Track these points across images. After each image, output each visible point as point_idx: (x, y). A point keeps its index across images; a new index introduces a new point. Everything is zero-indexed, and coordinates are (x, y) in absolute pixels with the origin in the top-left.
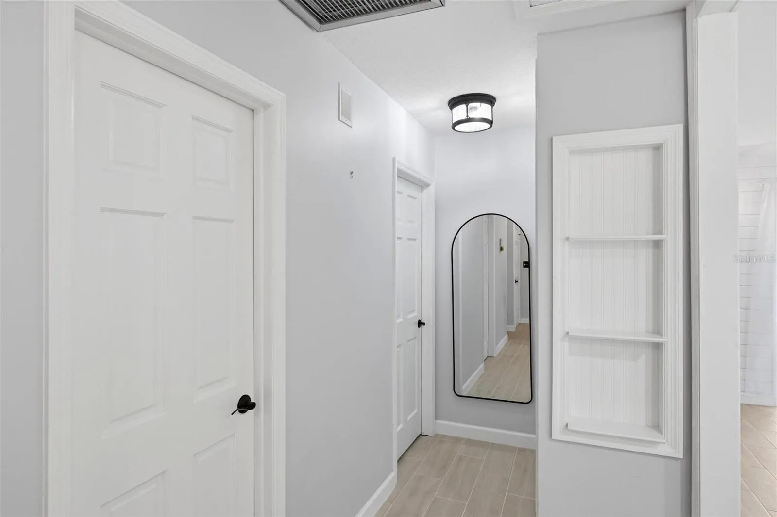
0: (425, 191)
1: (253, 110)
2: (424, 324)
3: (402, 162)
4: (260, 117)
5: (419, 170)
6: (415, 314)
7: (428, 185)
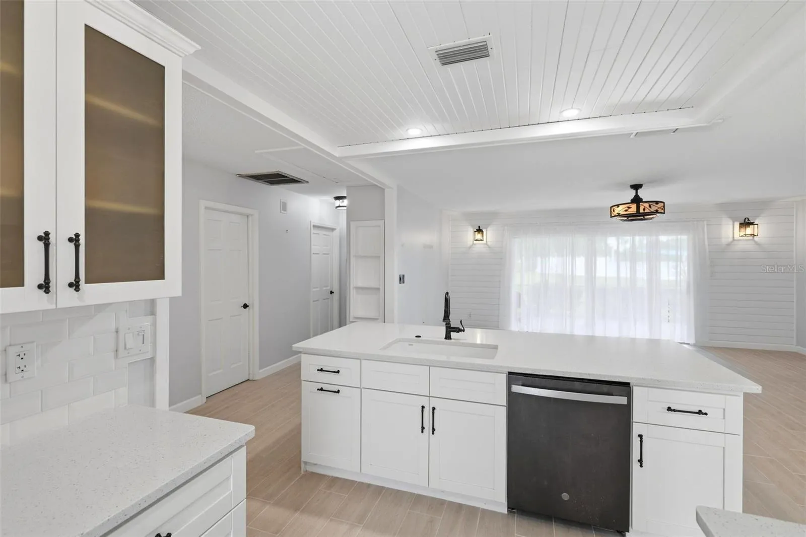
0: (335, 232)
1: (248, 216)
2: (333, 293)
3: (316, 222)
4: (250, 218)
5: (328, 224)
6: (329, 288)
7: (335, 229)
